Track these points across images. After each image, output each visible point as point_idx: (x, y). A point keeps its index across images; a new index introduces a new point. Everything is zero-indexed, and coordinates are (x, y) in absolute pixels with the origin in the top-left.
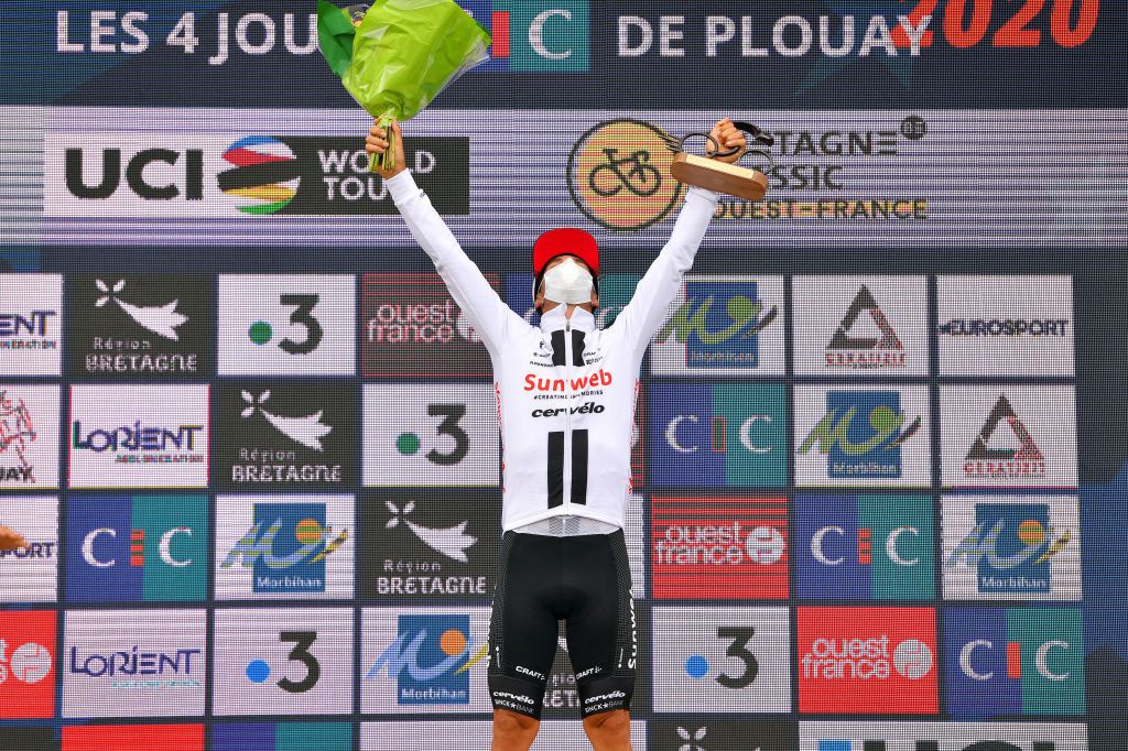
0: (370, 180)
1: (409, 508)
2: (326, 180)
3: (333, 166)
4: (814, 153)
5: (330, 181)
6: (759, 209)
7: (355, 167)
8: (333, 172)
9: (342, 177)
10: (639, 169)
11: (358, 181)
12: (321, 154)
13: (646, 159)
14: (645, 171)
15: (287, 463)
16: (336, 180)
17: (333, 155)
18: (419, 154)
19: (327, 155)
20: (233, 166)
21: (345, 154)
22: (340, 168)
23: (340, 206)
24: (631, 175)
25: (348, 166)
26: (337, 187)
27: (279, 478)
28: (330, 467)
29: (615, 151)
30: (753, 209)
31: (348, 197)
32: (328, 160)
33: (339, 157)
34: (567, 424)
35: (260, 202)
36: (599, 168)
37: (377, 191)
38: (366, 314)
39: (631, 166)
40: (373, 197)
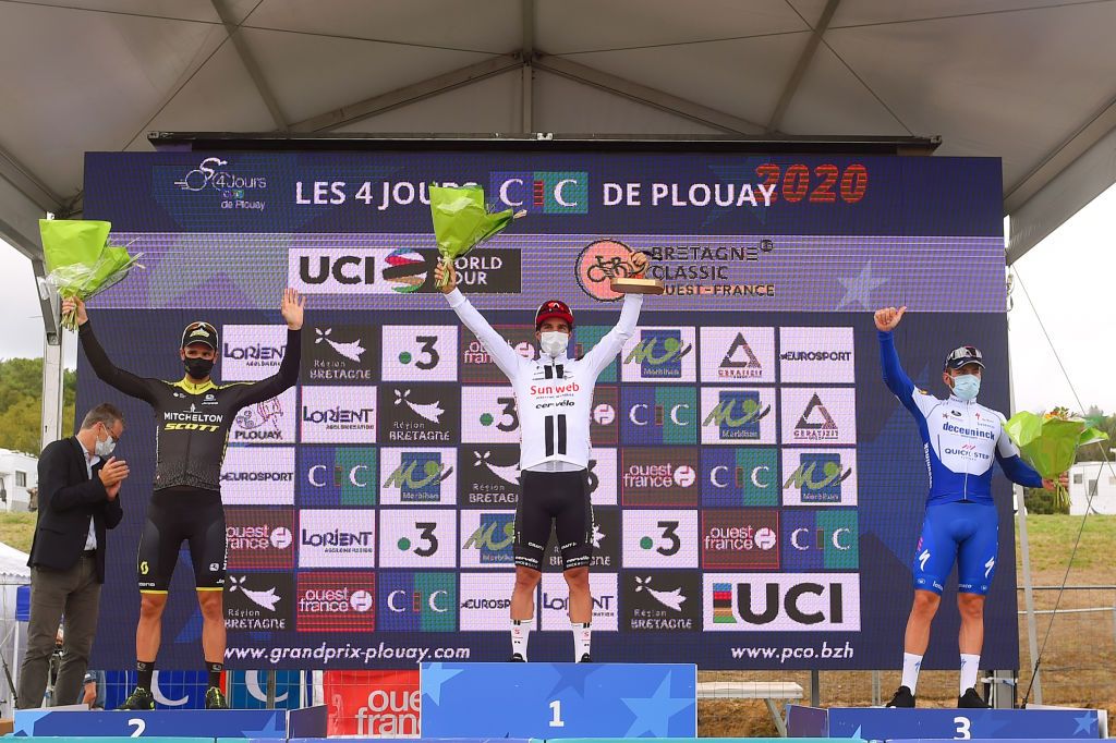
1: (487, 455)
13: (620, 261)
15: (420, 430)
18: (493, 259)
20: (391, 266)
24: (611, 271)
27: (415, 438)
28: (443, 432)
29: (602, 257)
34: (555, 412)
35: (406, 285)
36: (593, 267)
37: (470, 280)
38: (463, 348)
39: (610, 266)
40: (468, 283)
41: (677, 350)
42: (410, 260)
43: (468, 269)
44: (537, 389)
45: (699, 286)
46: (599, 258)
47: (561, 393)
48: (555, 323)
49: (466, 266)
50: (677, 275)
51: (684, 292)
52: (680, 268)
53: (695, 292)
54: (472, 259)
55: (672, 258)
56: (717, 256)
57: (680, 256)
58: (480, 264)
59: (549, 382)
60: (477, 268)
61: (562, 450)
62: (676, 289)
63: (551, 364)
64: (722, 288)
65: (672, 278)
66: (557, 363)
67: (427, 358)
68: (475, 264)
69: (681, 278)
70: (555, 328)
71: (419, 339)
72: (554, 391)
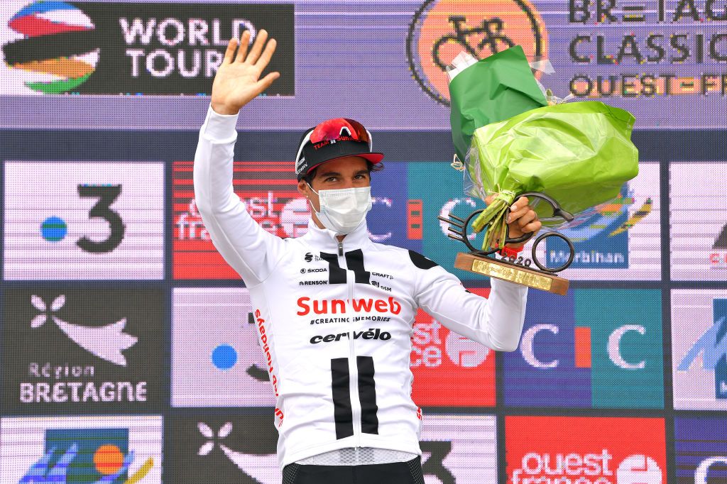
0: (181, 55)
1: (225, 431)
2: (129, 52)
3: (138, 37)
4: (696, 19)
5: (134, 54)
6: (632, 85)
7: (163, 39)
8: (137, 44)
9: (149, 49)
10: (491, 40)
11: (167, 56)
12: (124, 23)
13: (500, 28)
14: (498, 42)
15: (84, 379)
16: (140, 52)
17: (138, 24)
18: (236, 24)
19: (131, 24)
20: (21, 36)
21: (152, 23)
22: (146, 40)
23: (146, 84)
24: (481, 46)
25: (155, 38)
26: (142, 61)
27: (75, 398)
28: (134, 385)
29: (463, 19)
30: (624, 86)
31: (156, 74)
32: (133, 30)
33: (145, 27)
34: (351, 350)
35: (54, 78)
36: (444, 39)
37: (189, 66)
38: (177, 207)
39: (479, 38)
40: (185, 73)
41: (621, 210)
42: (62, 25)
43: (185, 45)
44: (310, 304)
45: (668, 77)
46: (456, 20)
47: (363, 313)
48: (347, 171)
49: (180, 37)
50: (622, 54)
51: (637, 90)
52: (629, 39)
53: (660, 89)
54: (192, 24)
55: (612, 19)
56: (709, 13)
57: (629, 14)
58: (209, 35)
59: (337, 291)
60: (204, 42)
61: (371, 425)
62: (618, 84)
63: (335, 252)
64: (718, 81)
65: (609, 62)
66: (349, 247)
67: (100, 230)
68: (200, 35)
69: (629, 62)
70: (349, 180)
71: (85, 191)
72: (349, 307)
